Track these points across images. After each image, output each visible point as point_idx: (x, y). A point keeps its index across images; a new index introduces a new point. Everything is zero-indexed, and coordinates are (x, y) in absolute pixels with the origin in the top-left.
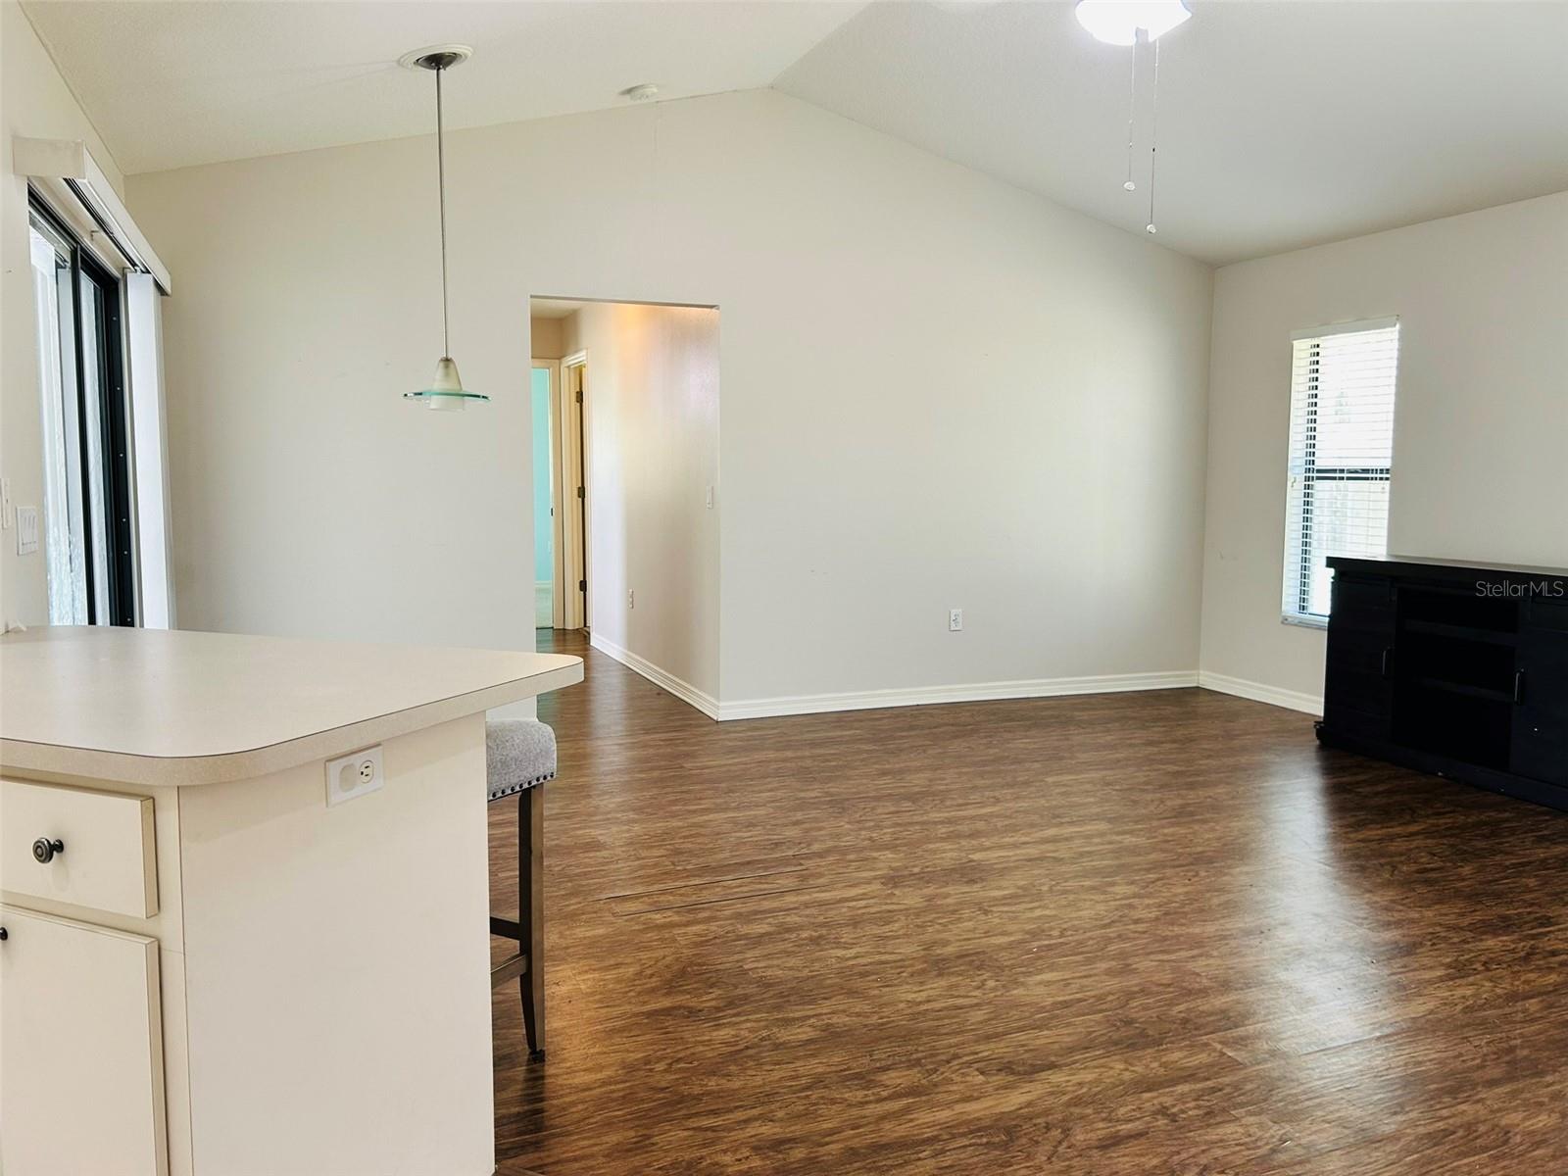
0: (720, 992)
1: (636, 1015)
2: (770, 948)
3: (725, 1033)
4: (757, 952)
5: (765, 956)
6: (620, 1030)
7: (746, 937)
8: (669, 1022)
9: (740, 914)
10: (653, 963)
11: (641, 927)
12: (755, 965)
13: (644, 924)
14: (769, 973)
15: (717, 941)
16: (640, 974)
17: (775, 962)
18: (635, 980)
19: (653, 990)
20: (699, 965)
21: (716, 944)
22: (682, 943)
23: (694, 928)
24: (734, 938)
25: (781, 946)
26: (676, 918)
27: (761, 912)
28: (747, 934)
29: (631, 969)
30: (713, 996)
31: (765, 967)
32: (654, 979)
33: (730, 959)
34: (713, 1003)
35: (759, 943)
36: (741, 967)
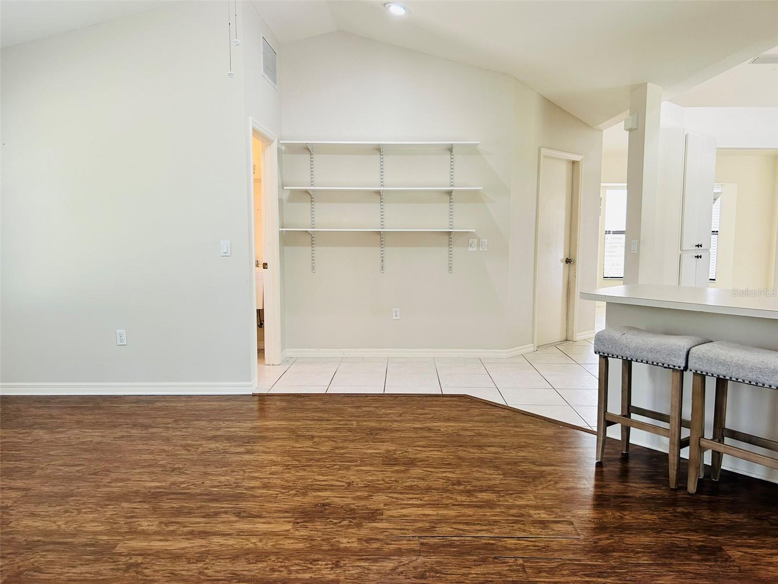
0: (519, 468)
1: (559, 466)
2: (484, 483)
3: (522, 454)
4: (493, 482)
5: (489, 480)
6: (565, 462)
7: (494, 492)
8: (544, 461)
9: (491, 508)
10: (550, 487)
11: (554, 510)
12: (496, 476)
13: (552, 512)
14: (492, 472)
15: (511, 492)
16: (556, 483)
17: (486, 476)
18: (559, 480)
19: (550, 474)
20: (524, 481)
21: (512, 490)
22: (531, 495)
23: (522, 503)
24: (501, 492)
25: (478, 483)
26: (532, 512)
27: (477, 507)
28: (493, 493)
29: (560, 485)
30: (522, 467)
31: (493, 474)
32: (549, 479)
33: (508, 481)
34: (523, 464)
35: (489, 487)
36: (504, 477)
